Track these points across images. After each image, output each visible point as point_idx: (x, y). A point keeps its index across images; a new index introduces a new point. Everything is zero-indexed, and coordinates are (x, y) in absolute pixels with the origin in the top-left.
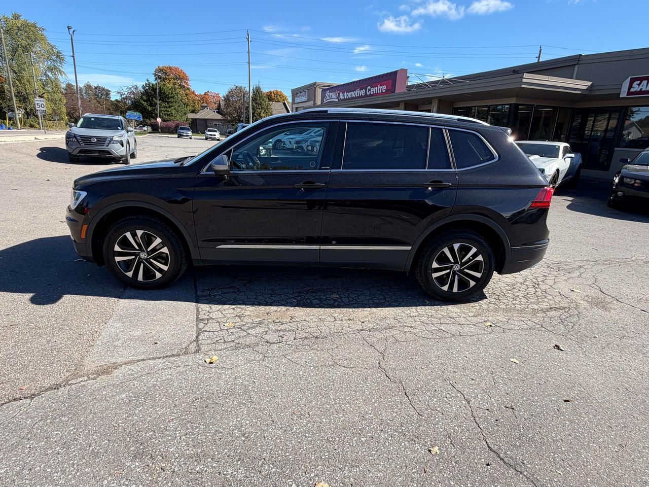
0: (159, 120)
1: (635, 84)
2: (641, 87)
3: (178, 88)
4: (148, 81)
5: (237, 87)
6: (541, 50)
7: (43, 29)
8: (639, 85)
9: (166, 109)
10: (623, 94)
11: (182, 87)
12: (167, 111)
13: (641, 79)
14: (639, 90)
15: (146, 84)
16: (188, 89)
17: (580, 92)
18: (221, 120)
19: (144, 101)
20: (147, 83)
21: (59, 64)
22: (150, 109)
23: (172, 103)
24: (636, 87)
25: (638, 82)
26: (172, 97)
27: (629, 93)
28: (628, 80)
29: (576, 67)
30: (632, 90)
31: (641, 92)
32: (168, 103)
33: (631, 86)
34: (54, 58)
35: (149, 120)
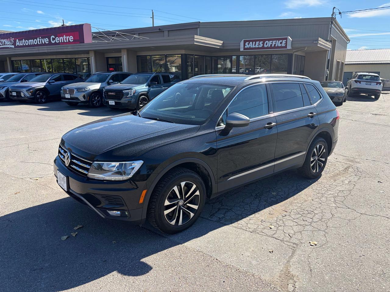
1: (247, 43)
2: (250, 45)
6: (153, 13)
8: (249, 44)
10: (242, 49)
13: (249, 41)
14: (249, 47)
17: (219, 47)
24: (247, 46)
25: (248, 43)
27: (245, 49)
28: (243, 42)
29: (198, 29)
30: (246, 47)
31: (250, 48)
33: (244, 45)
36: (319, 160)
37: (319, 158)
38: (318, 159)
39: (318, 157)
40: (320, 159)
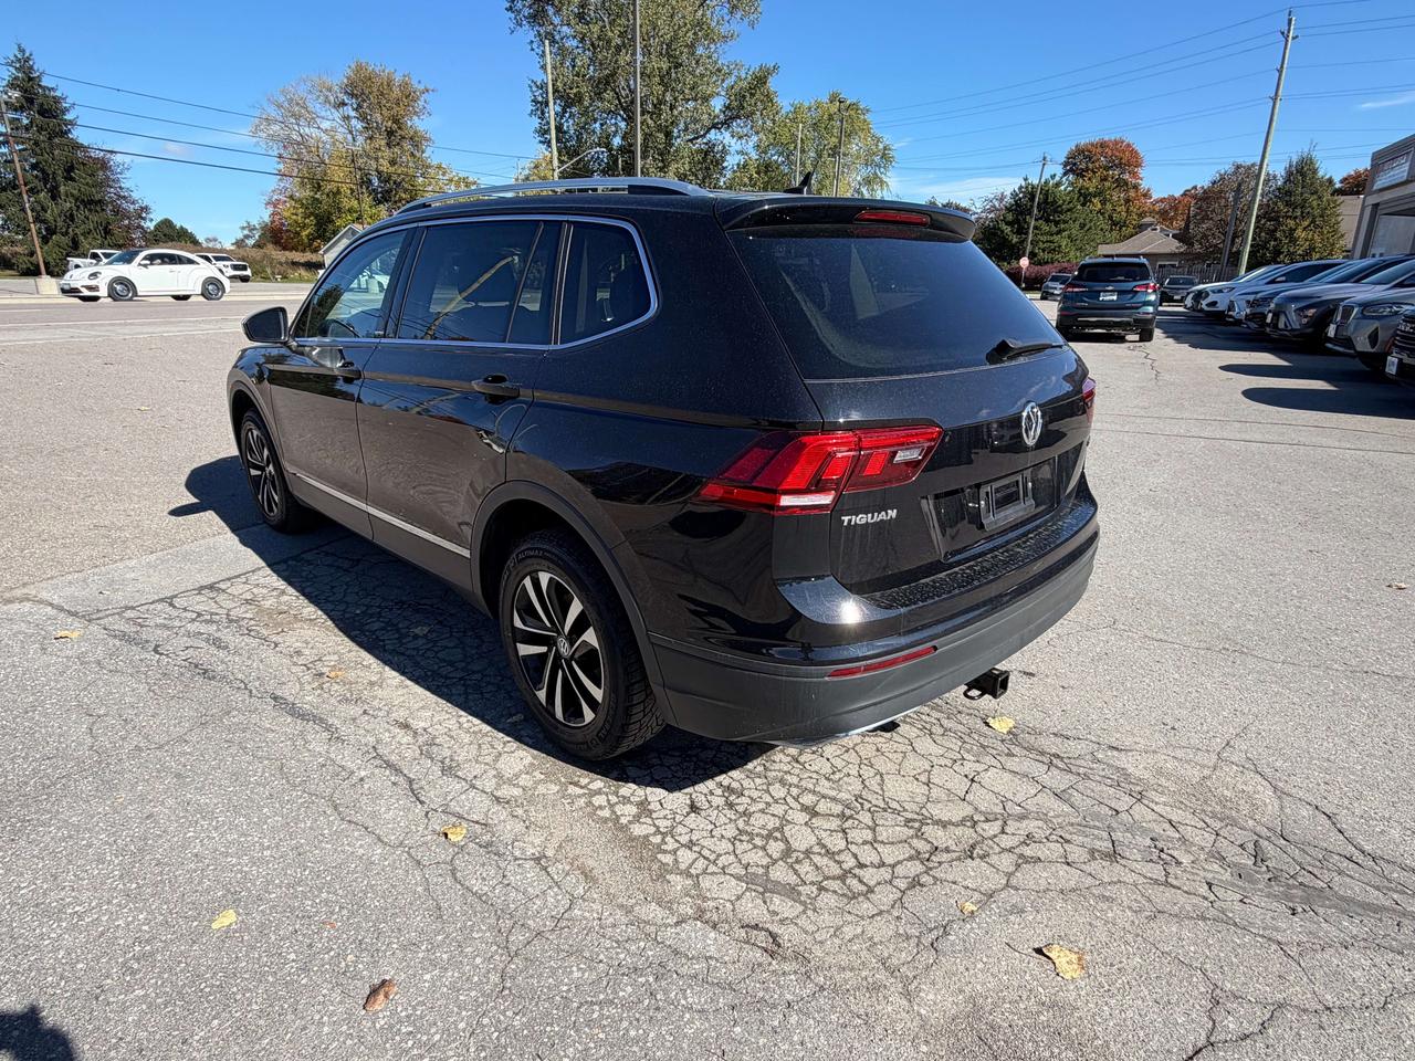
0: (1024, 262)
3: (1109, 188)
4: (1026, 179)
5: (1238, 167)
7: (868, 111)
9: (1049, 238)
11: (1121, 184)
12: (1051, 242)
15: (1021, 187)
16: (1136, 187)
18: (1175, 254)
19: (1007, 223)
20: (1023, 184)
21: (882, 170)
22: (1015, 240)
23: (1065, 222)
26: (1069, 210)
32: (1057, 223)
34: (877, 159)
35: (1009, 263)
36: (548, 641)
37: (550, 650)
38: (555, 644)
39: (558, 656)
40: (543, 649)
